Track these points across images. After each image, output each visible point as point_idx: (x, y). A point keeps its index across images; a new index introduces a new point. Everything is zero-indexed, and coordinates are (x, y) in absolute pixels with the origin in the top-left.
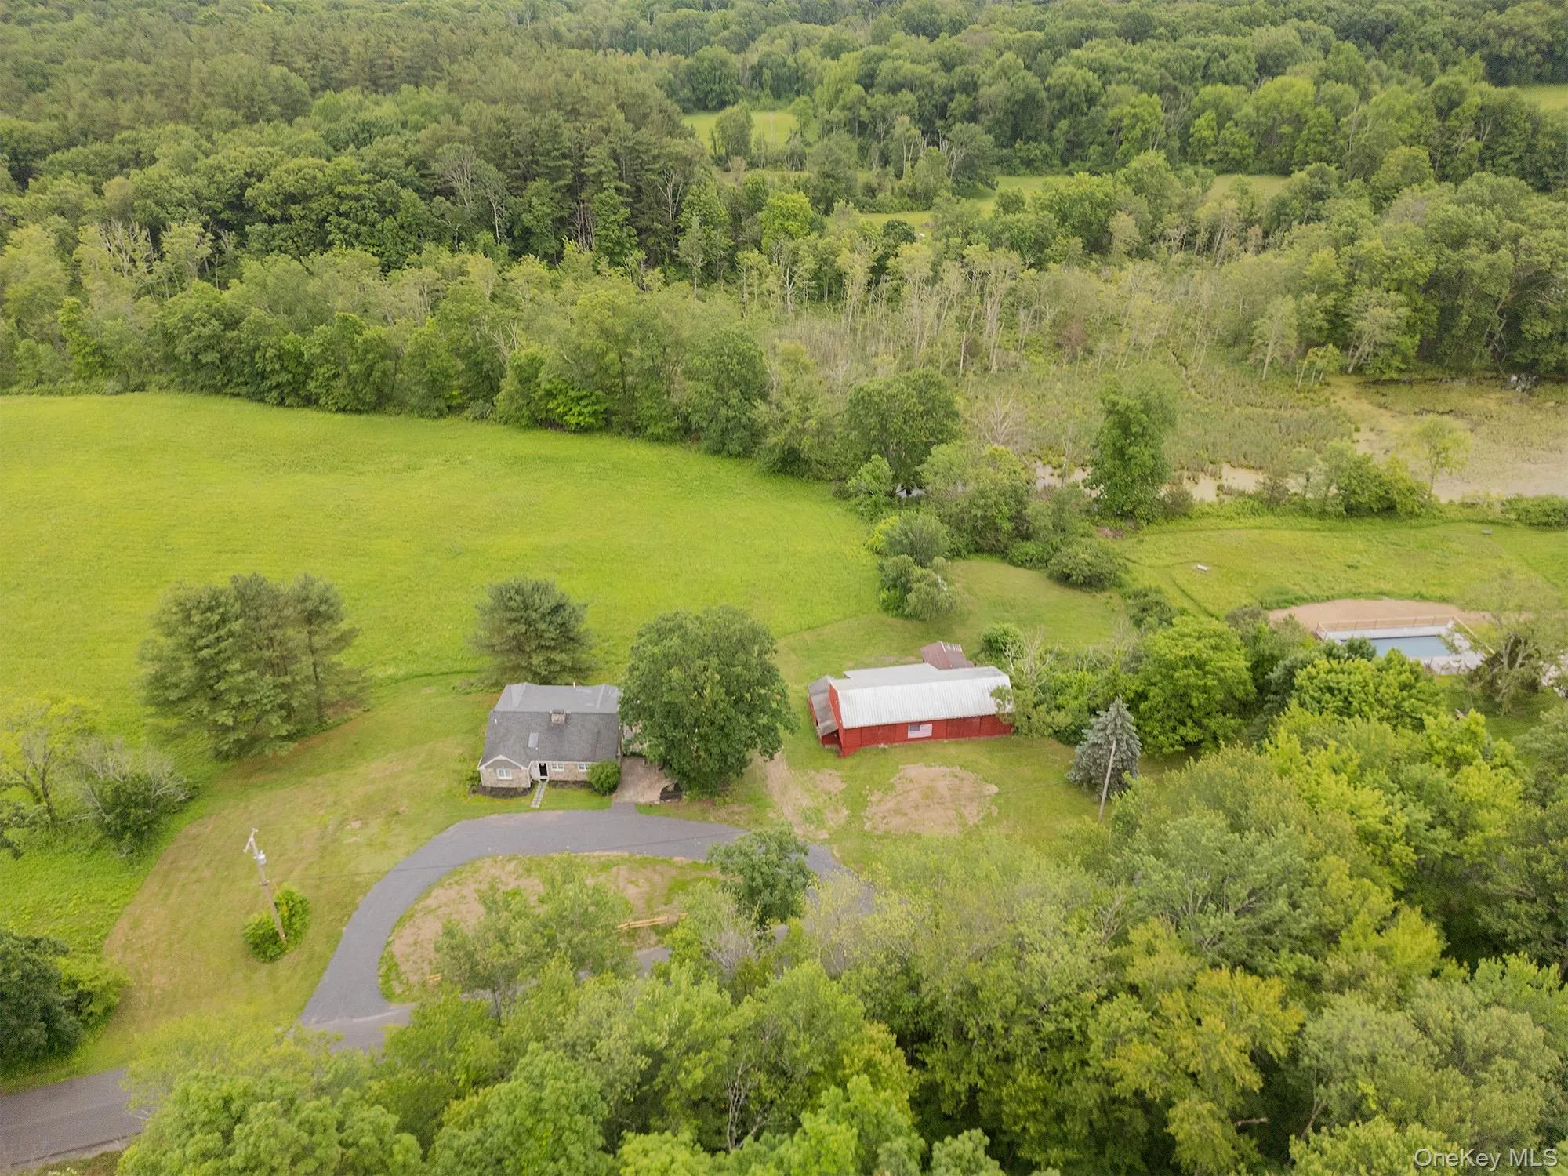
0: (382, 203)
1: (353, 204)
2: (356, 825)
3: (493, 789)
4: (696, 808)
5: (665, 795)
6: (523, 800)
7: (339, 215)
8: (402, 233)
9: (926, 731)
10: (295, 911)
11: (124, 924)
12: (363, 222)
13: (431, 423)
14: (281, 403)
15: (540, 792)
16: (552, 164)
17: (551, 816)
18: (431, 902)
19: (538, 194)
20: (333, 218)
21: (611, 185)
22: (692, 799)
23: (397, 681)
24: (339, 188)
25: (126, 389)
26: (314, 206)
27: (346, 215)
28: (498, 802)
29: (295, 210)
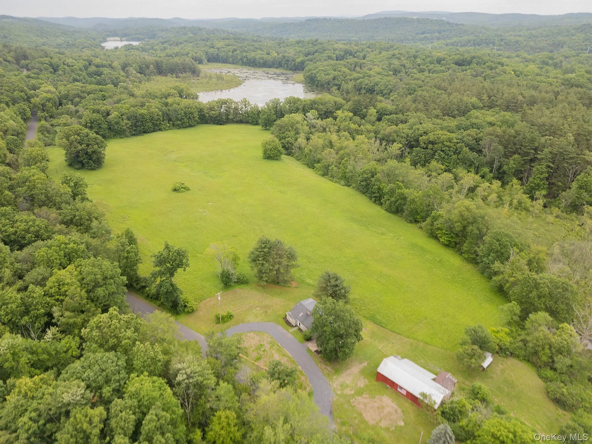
0: (457, 149)
1: (447, 148)
2: (259, 309)
3: (288, 321)
4: (320, 360)
5: (316, 351)
6: (289, 328)
7: (441, 151)
8: (458, 161)
9: (404, 393)
10: (230, 317)
11: (209, 299)
12: (448, 155)
13: (405, 223)
14: (375, 202)
15: (295, 329)
16: (525, 150)
17: (290, 335)
18: (249, 334)
19: (514, 160)
20: (439, 151)
21: (544, 164)
22: (320, 357)
23: (310, 285)
24: (445, 143)
25: (346, 185)
26: (435, 146)
27: (443, 151)
28: (285, 324)
29: (430, 146)
